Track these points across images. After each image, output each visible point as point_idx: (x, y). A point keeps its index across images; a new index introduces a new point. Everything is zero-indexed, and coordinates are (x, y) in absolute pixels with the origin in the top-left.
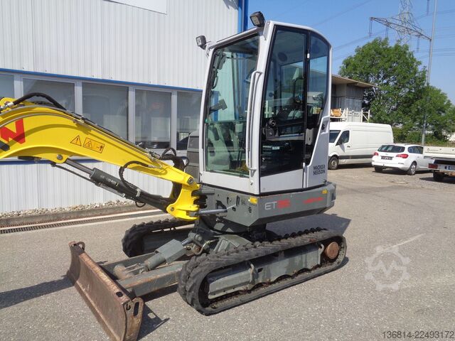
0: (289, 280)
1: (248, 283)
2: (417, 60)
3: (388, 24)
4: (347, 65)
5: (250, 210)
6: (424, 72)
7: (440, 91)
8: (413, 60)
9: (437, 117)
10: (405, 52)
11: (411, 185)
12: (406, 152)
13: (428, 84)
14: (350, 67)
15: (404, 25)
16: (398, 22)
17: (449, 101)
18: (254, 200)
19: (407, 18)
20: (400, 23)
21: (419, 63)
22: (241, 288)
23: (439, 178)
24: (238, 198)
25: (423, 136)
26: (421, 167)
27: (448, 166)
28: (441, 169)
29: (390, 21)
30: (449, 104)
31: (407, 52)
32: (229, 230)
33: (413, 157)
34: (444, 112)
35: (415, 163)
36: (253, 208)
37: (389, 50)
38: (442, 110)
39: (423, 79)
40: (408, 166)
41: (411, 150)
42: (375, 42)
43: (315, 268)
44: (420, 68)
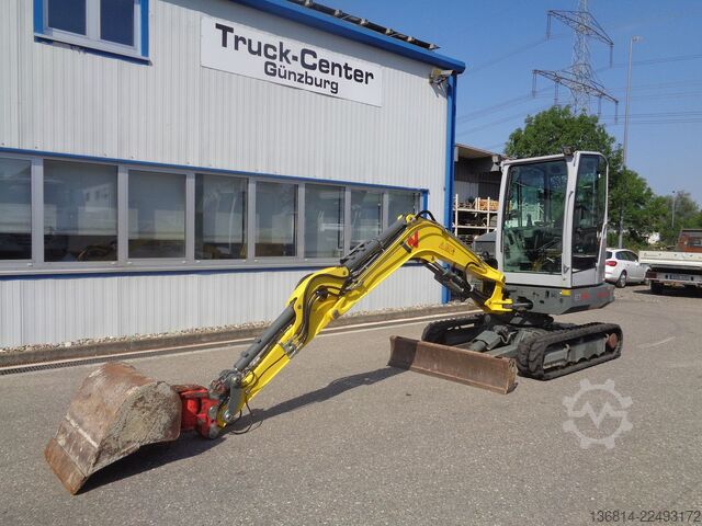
0: (587, 363)
1: (563, 360)
2: (610, 135)
3: (558, 80)
4: (516, 141)
5: (561, 301)
6: (620, 152)
7: (636, 175)
8: (605, 135)
9: (635, 212)
10: (593, 125)
11: (627, 298)
12: (614, 258)
13: (624, 168)
14: (521, 144)
15: (580, 81)
16: (571, 77)
17: (649, 189)
18: (567, 293)
19: (584, 72)
20: (574, 79)
21: (612, 140)
22: (559, 364)
23: (658, 289)
24: (548, 293)
25: (621, 237)
26: (632, 278)
27: (669, 275)
28: (661, 278)
29: (561, 74)
30: (649, 193)
31: (597, 124)
32: (527, 323)
33: (623, 264)
34: (643, 204)
35: (624, 272)
36: (565, 299)
37: (571, 121)
38: (640, 201)
39: (618, 160)
40: (617, 277)
41: (619, 256)
42: (553, 111)
43: (602, 354)
44: (614, 147)
